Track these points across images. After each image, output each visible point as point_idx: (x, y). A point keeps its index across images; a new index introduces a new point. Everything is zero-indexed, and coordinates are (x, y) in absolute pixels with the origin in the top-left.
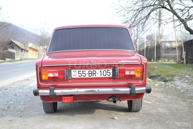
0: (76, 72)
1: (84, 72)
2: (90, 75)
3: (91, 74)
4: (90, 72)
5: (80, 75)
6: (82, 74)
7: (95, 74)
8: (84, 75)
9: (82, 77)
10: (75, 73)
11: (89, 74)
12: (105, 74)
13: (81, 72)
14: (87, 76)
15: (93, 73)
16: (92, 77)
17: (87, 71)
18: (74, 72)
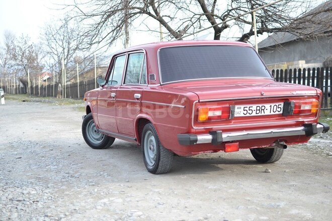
0: (240, 108)
1: (251, 108)
2: (258, 112)
3: (259, 110)
4: (258, 108)
5: (245, 112)
6: (249, 111)
7: (263, 110)
8: (250, 112)
9: (248, 115)
10: (239, 110)
11: (257, 110)
12: (275, 111)
13: (247, 109)
14: (254, 114)
15: (262, 110)
16: (260, 114)
17: (254, 107)
18: (238, 108)
